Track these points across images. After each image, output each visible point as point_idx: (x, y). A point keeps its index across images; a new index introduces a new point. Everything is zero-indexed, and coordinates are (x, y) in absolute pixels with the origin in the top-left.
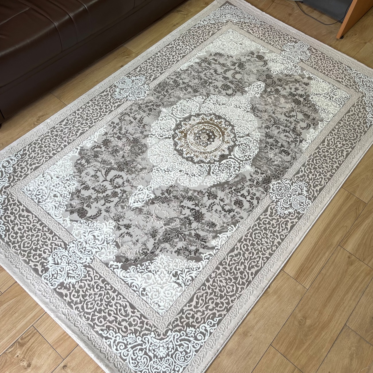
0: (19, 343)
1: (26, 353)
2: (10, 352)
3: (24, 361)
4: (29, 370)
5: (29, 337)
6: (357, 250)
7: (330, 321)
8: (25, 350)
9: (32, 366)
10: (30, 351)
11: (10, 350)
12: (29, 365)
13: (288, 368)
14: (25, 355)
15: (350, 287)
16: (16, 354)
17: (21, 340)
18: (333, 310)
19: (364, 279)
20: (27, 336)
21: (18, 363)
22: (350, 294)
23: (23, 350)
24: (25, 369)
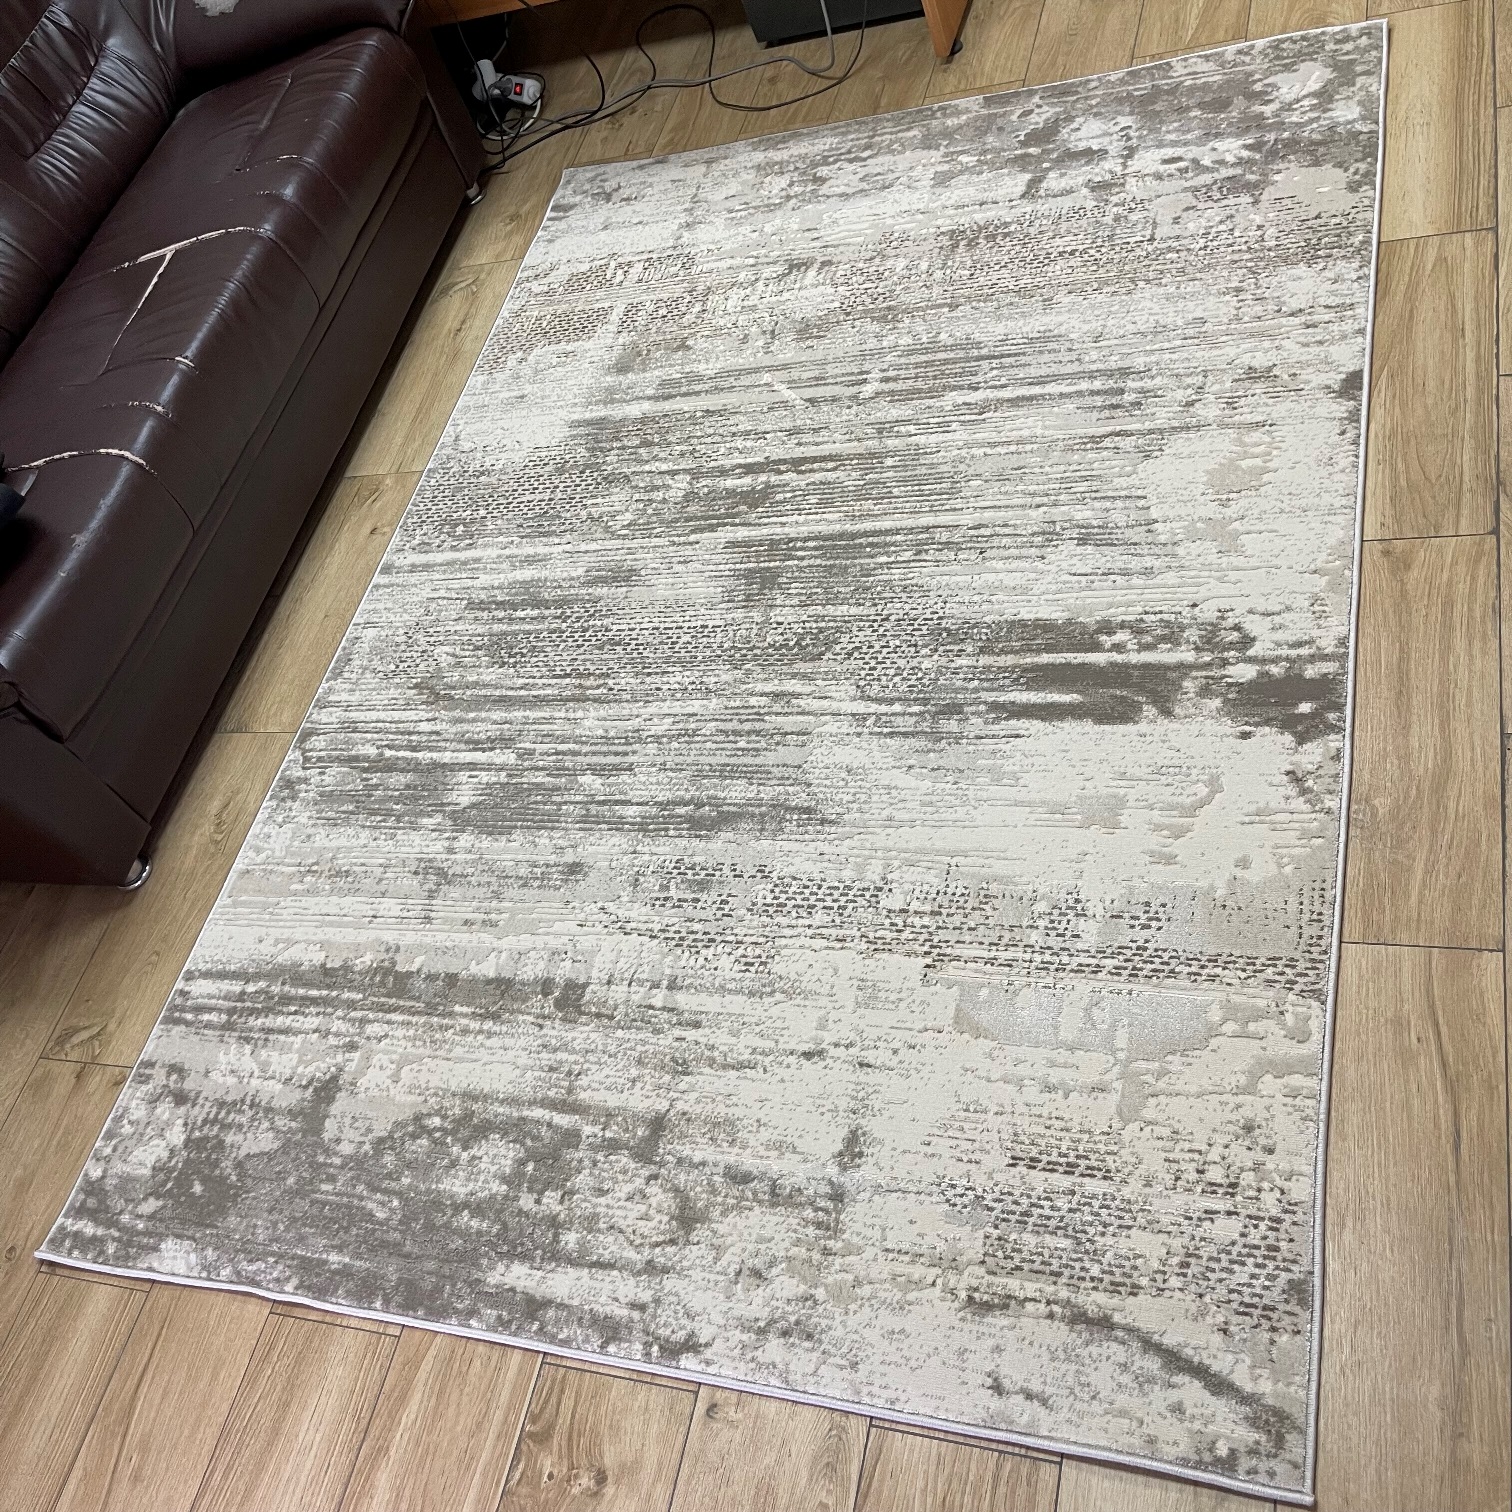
0: (531, 1435)
1: (570, 1449)
2: (520, 1481)
3: (576, 1476)
4: (609, 1490)
5: (554, 1400)
6: (1397, 520)
7: (1447, 755)
8: (564, 1443)
9: (609, 1474)
10: (579, 1438)
11: (517, 1475)
12: (601, 1478)
13: (1407, 966)
14: (570, 1456)
15: (1448, 627)
16: (541, 1474)
17: (534, 1422)
18: (1437, 721)
19: (1474, 579)
20: (546, 1402)
21: (563, 1493)
22: (1460, 644)
23: (555, 1448)
24: (596, 1494)
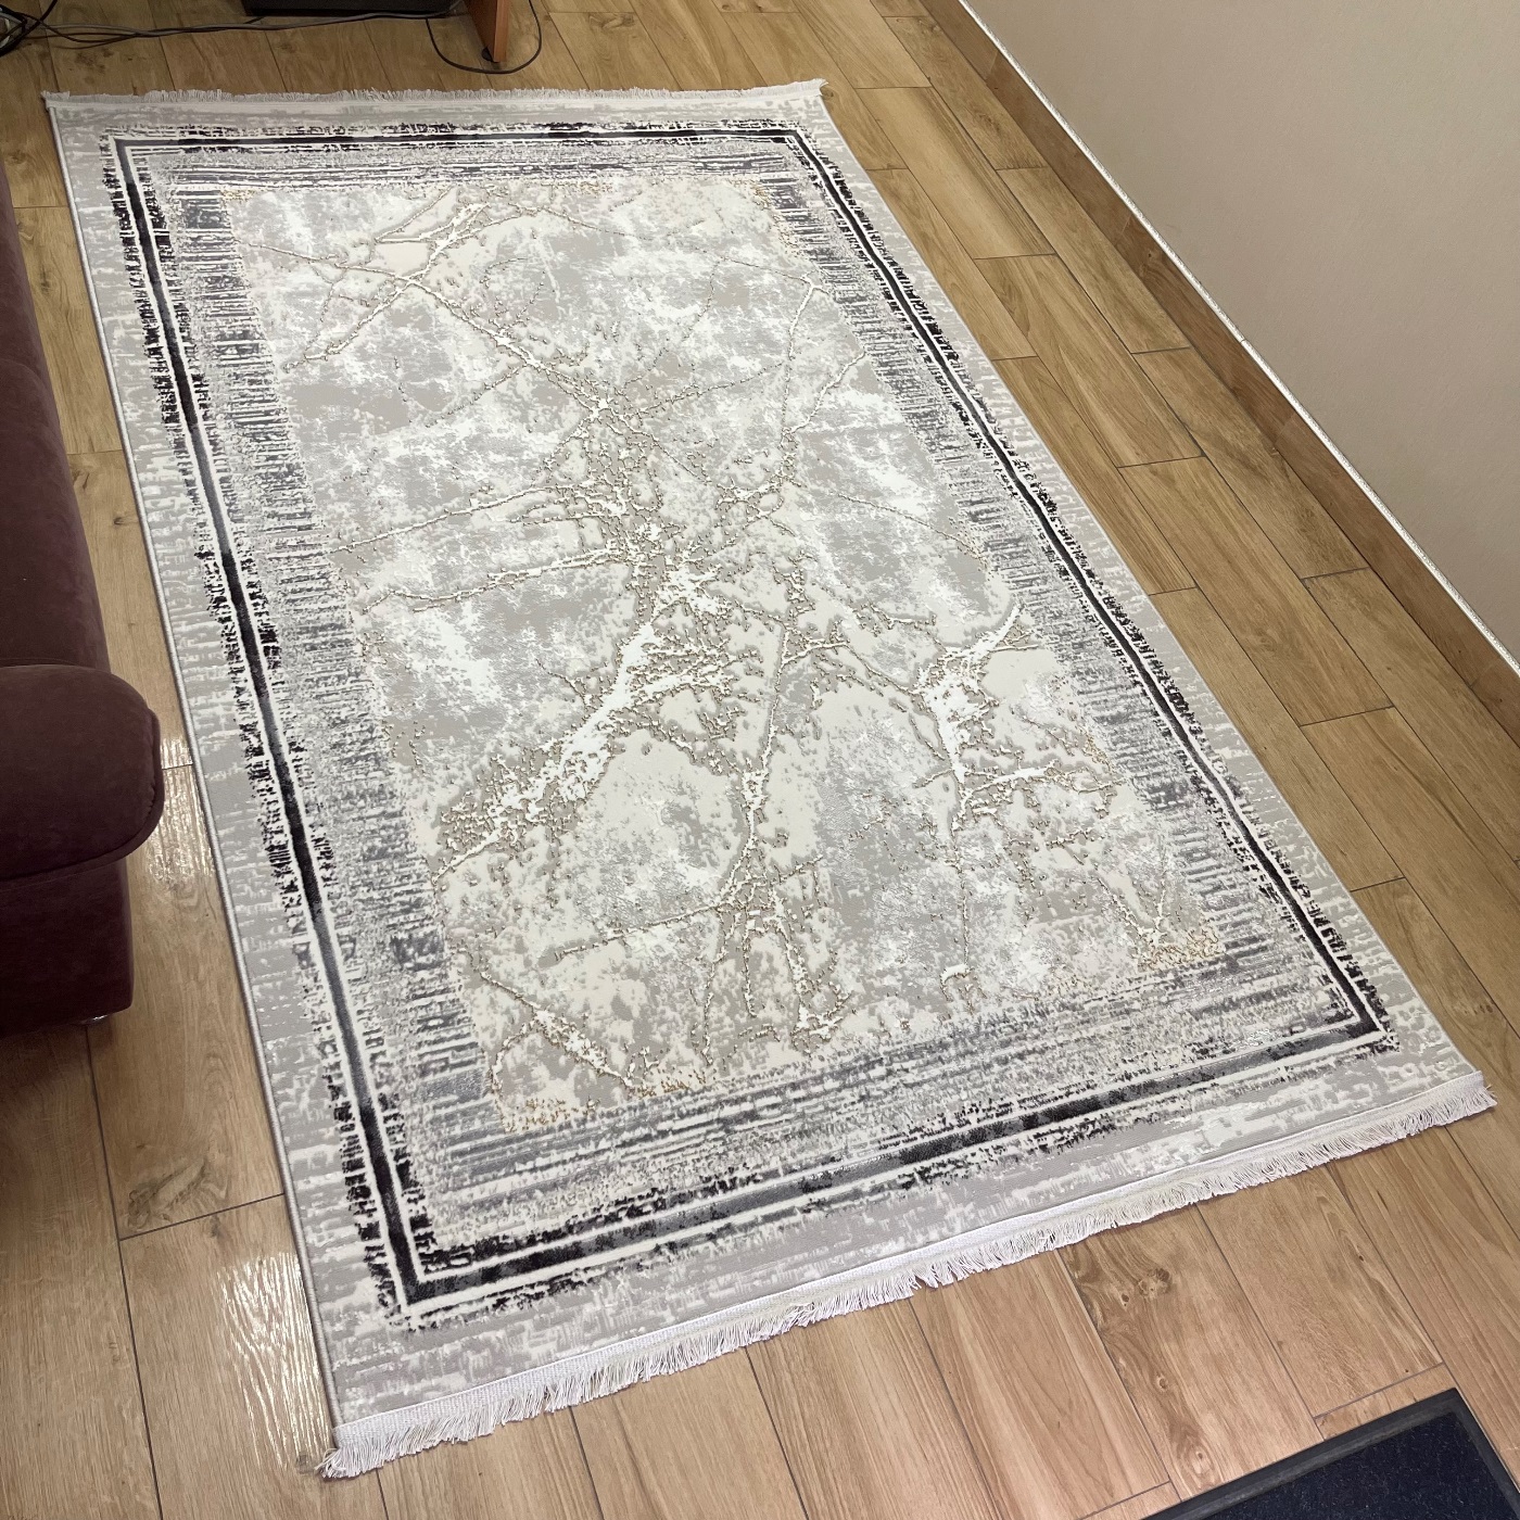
0: (1084, 1279)
1: (1123, 1269)
2: (1104, 1317)
3: (1144, 1285)
4: (1176, 1279)
7: (1284, 598)
8: (1114, 1269)
9: (1166, 1268)
10: (1121, 1256)
11: (1099, 1313)
12: (1163, 1275)
14: (1127, 1275)
15: (1223, 517)
16: (1116, 1302)
17: (1078, 1269)
18: (1261, 576)
19: (1215, 487)
21: (1146, 1304)
23: (1111, 1277)
24: (1169, 1289)
